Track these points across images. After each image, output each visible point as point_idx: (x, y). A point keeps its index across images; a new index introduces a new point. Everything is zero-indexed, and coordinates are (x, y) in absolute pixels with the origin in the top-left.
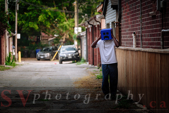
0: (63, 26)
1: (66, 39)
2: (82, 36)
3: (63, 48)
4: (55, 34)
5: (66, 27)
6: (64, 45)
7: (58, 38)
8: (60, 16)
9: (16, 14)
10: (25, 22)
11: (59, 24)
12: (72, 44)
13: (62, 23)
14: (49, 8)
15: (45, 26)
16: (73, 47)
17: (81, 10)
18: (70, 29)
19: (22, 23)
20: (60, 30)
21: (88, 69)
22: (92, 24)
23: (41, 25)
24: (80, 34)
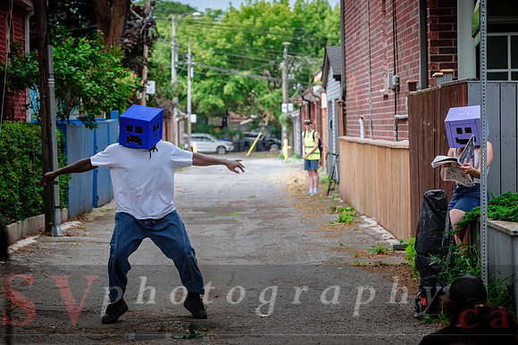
0: (264, 100)
1: (269, 122)
2: (293, 118)
4: (250, 113)
5: (268, 103)
8: (258, 85)
10: (204, 94)
11: (257, 97)
13: (262, 96)
15: (235, 101)
18: (275, 105)
20: (259, 108)
22: (308, 99)
24: (291, 114)
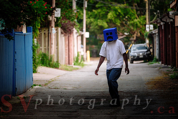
0: (134, 23)
1: (137, 37)
2: (154, 34)
3: (134, 47)
4: (125, 32)
5: (137, 24)
6: (134, 44)
7: (129, 37)
8: (130, 13)
9: (85, 11)
10: (94, 20)
11: (129, 21)
12: (144, 43)
13: (133, 20)
14: (119, 5)
15: (115, 24)
16: (145, 45)
17: (153, 6)
18: (141, 26)
19: (91, 21)
20: (130, 28)
21: (160, 68)
23: (110, 22)
24: (152, 31)
